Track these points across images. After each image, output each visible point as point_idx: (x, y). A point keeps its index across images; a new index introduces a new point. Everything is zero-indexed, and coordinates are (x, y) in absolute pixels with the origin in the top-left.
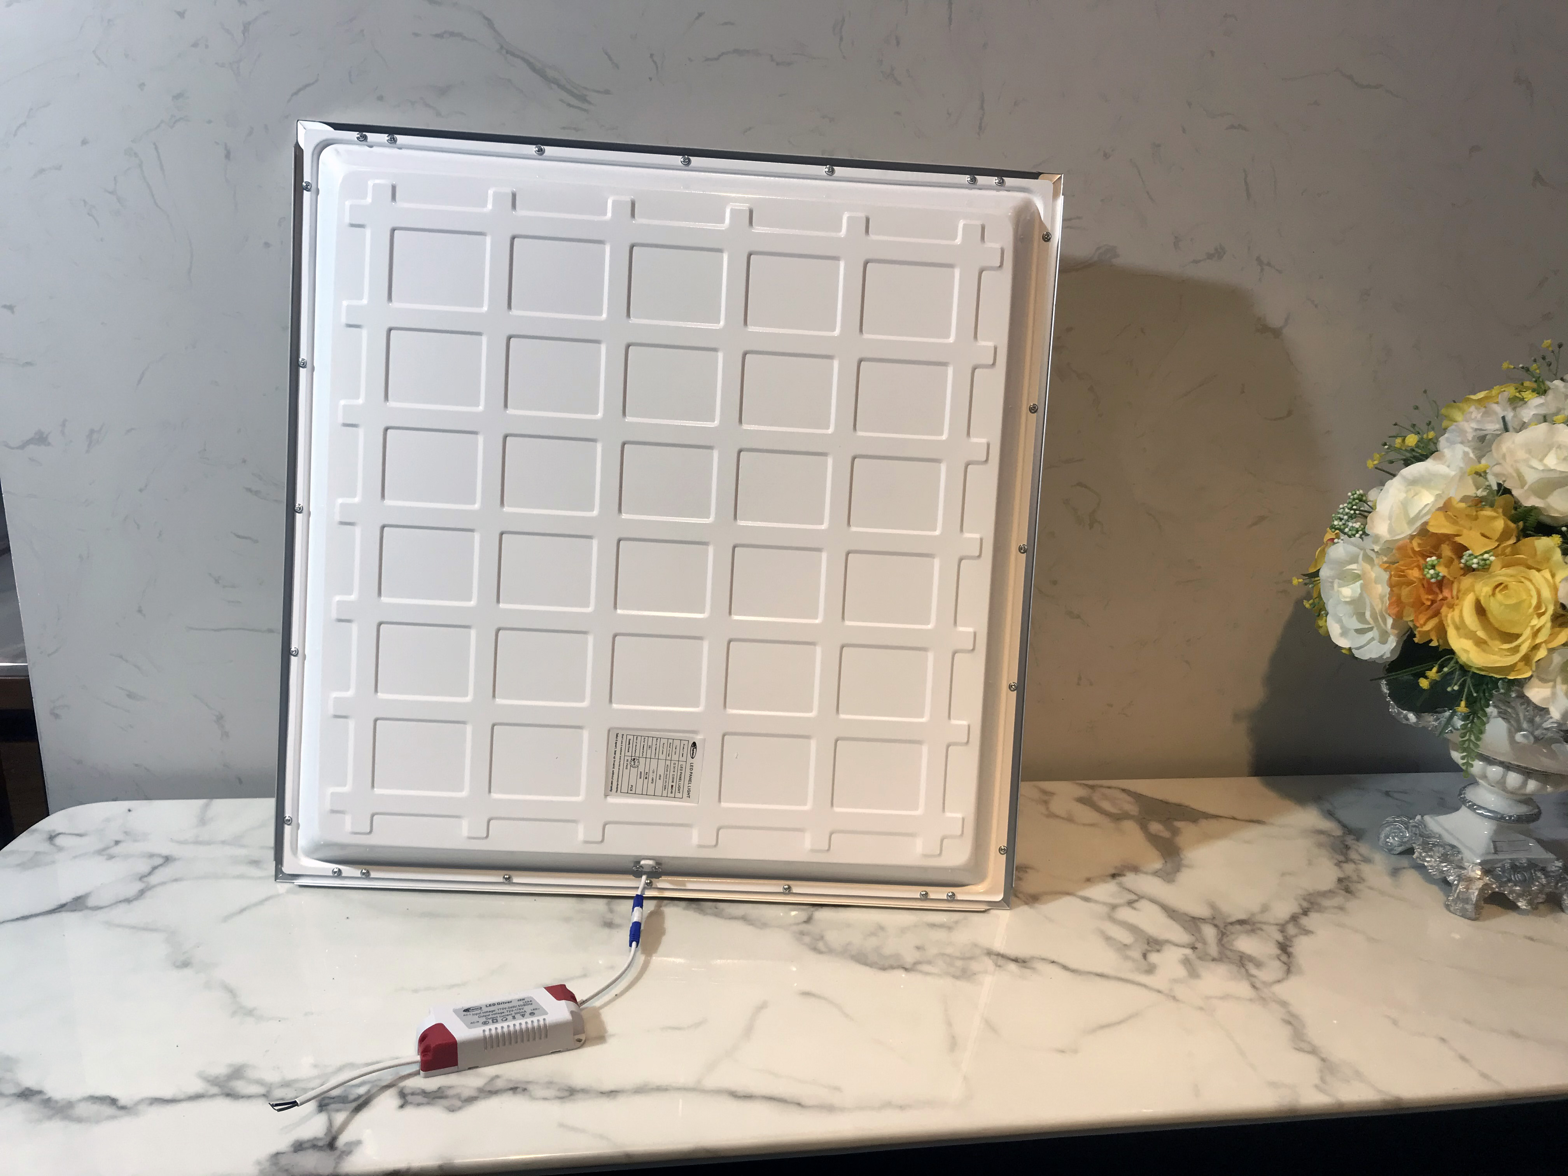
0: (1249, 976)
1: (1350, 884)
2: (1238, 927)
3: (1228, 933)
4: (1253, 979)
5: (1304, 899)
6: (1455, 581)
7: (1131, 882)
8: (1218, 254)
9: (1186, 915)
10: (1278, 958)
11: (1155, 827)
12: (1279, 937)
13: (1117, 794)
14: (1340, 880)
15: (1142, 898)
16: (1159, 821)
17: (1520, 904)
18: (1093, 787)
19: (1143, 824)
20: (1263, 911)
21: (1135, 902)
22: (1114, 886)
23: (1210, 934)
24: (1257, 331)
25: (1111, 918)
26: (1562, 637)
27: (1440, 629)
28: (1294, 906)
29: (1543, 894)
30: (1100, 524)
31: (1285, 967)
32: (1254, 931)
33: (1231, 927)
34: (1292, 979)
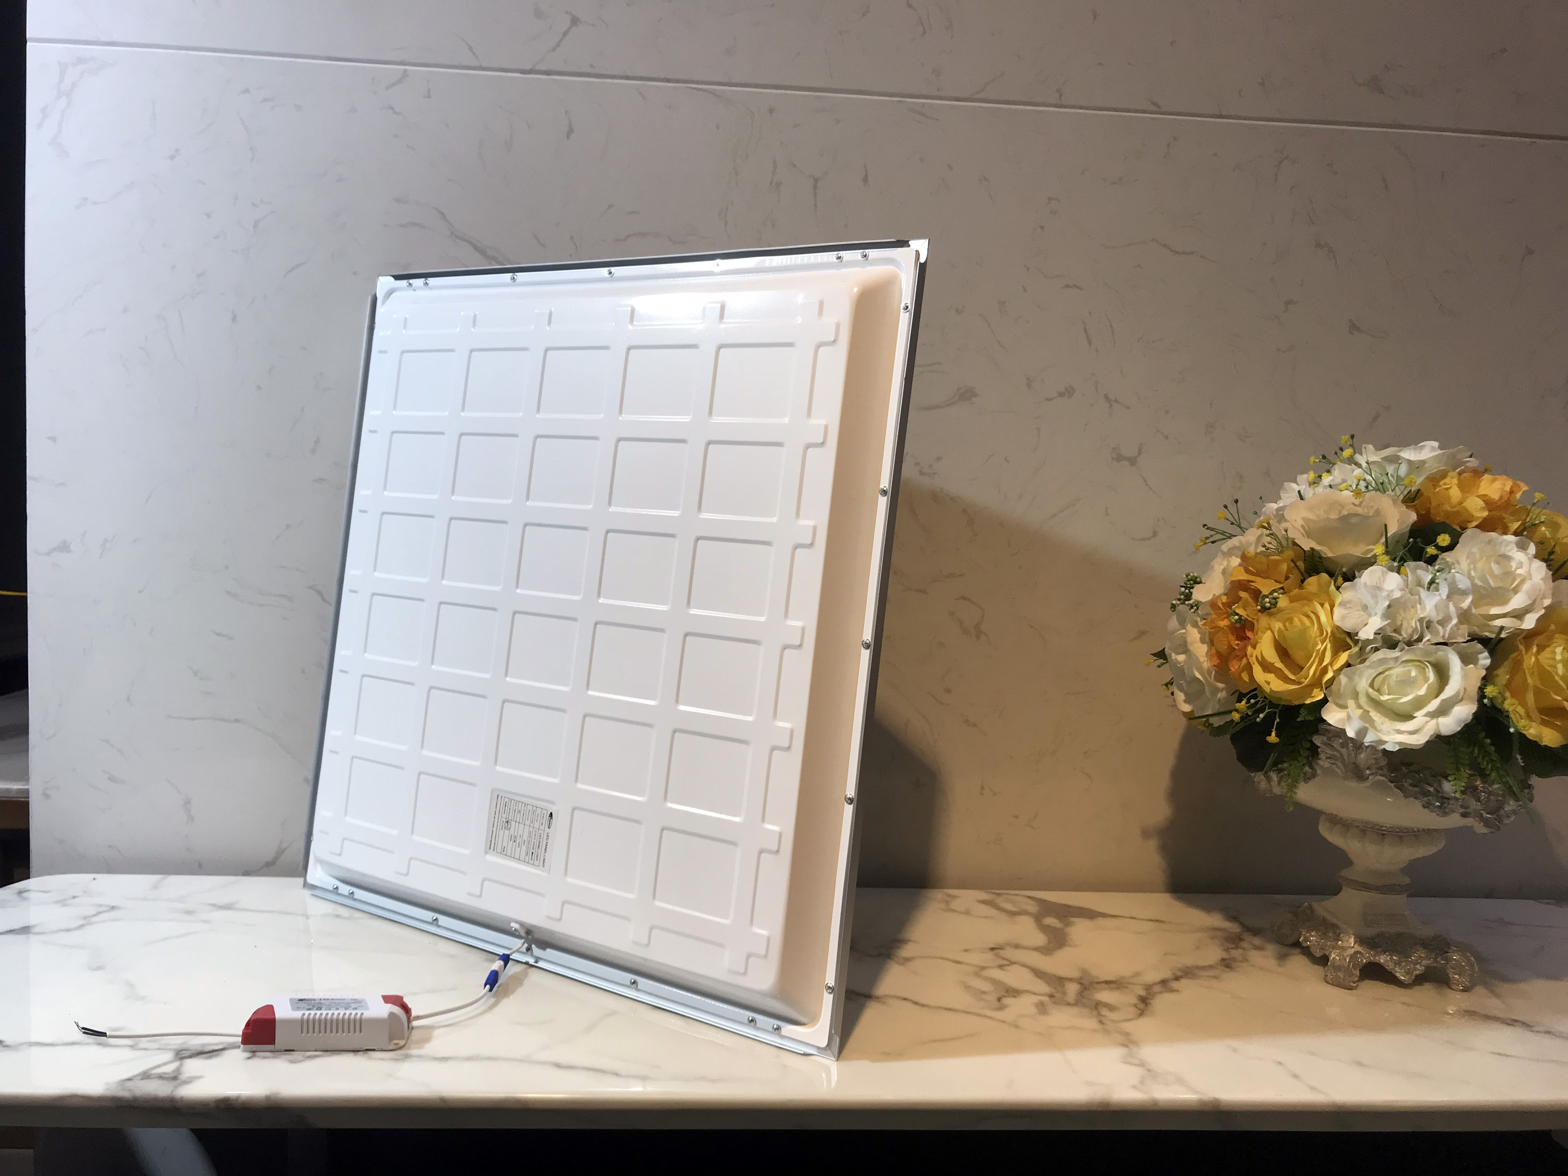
0: (1099, 1014)
1: (1232, 962)
2: (1104, 985)
3: (1091, 989)
4: (1101, 1018)
5: (1180, 970)
6: (1255, 622)
7: (1009, 953)
8: (1068, 392)
9: (1055, 976)
10: (1135, 1006)
11: (1050, 921)
12: (1143, 993)
13: (1022, 899)
14: (1223, 960)
15: (1015, 963)
16: (1055, 917)
17: (1398, 975)
18: (999, 895)
19: (1038, 918)
20: (1134, 976)
21: (1008, 965)
22: (990, 955)
23: (1072, 989)
24: (1113, 459)
25: (977, 975)
26: (1344, 657)
27: (1249, 668)
28: (1167, 974)
29: (1421, 966)
30: (985, 634)
31: (1139, 1012)
32: (1118, 988)
33: (1096, 985)
34: (1143, 1021)
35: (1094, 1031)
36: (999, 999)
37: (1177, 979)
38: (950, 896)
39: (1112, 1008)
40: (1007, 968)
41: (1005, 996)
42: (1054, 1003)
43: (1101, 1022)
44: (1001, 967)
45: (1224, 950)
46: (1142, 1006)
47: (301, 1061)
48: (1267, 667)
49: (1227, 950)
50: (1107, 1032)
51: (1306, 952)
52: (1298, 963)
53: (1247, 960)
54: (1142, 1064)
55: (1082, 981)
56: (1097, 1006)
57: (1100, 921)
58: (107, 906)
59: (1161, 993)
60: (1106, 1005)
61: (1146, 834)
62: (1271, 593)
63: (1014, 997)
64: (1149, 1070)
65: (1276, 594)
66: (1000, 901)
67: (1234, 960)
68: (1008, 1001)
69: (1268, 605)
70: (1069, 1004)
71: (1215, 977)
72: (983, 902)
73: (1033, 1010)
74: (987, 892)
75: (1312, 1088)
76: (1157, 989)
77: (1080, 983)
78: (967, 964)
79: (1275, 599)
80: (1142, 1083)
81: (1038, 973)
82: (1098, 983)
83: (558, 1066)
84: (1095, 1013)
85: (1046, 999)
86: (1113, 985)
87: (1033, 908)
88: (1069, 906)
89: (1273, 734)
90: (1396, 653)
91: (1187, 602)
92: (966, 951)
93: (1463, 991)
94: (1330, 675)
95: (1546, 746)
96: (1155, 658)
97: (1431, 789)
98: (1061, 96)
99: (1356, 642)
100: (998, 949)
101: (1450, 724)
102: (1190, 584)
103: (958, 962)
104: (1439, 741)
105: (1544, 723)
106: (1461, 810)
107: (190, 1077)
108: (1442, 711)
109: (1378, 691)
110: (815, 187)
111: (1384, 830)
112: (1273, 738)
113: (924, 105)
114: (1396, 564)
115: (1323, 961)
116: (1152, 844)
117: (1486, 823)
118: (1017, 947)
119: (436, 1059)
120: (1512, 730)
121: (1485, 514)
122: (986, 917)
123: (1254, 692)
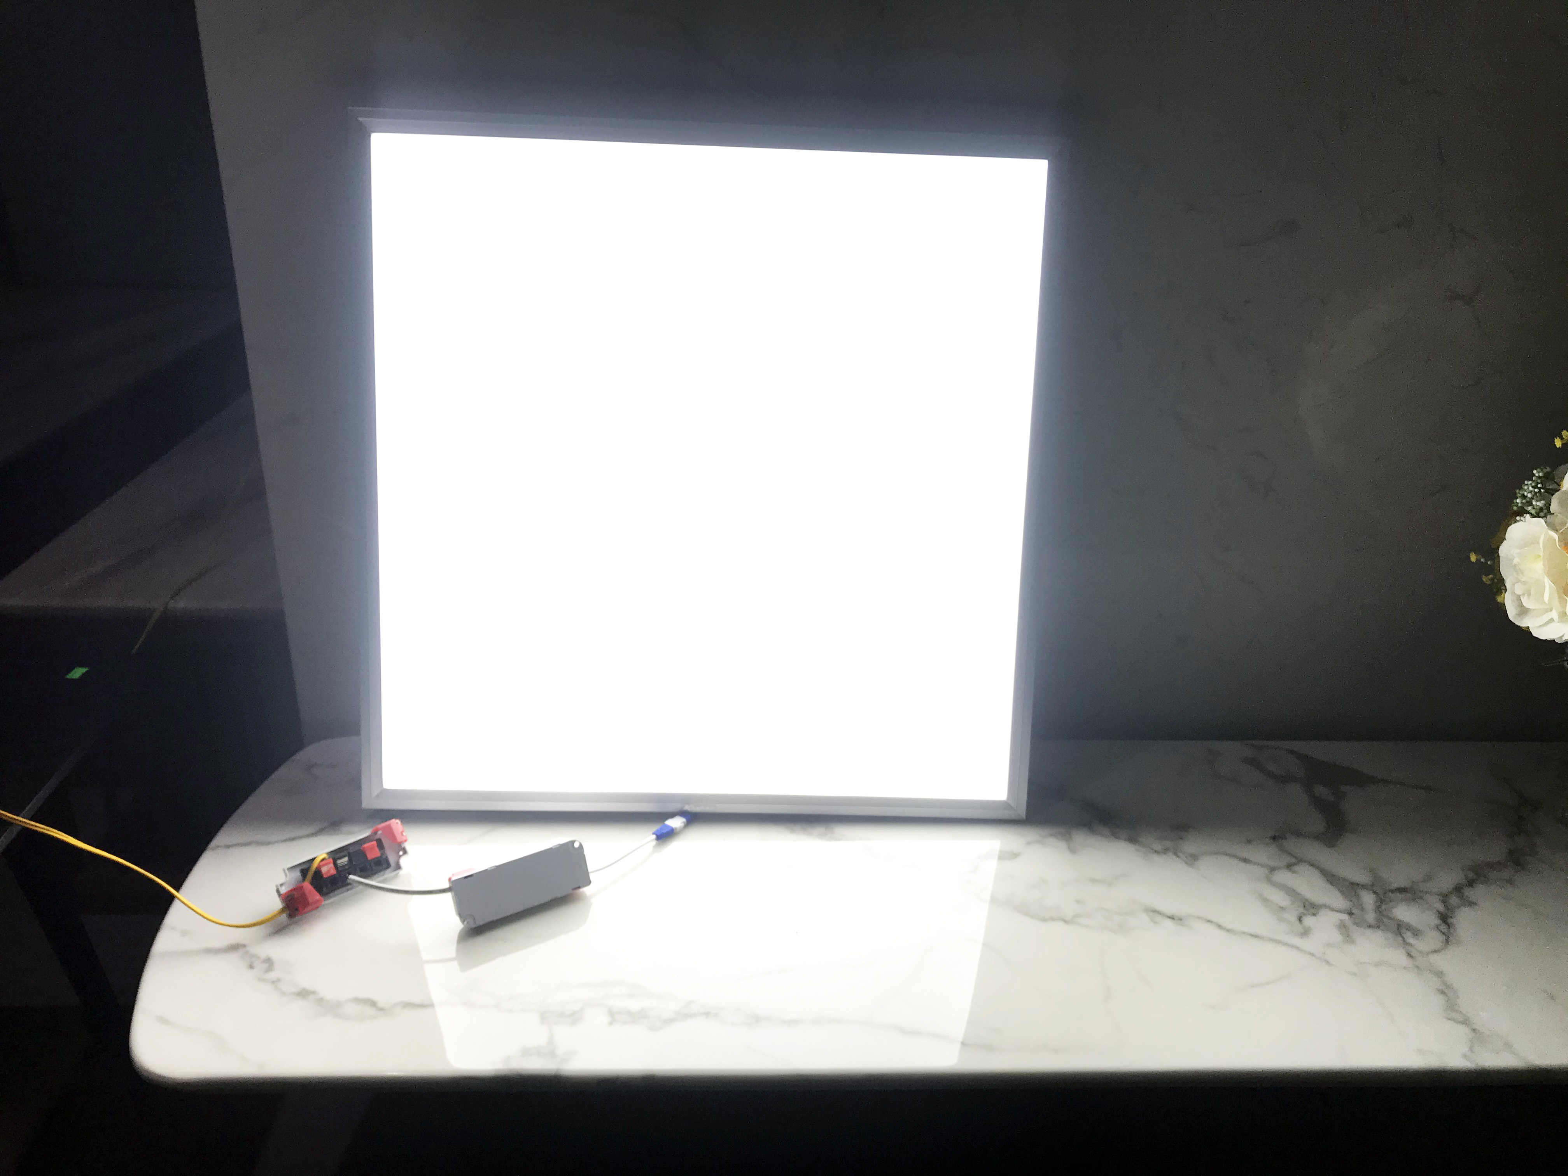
1: (1520, 856)
2: (1398, 895)
3: (1388, 900)
4: (1410, 949)
5: (1471, 871)
7: (1290, 841)
8: (1407, 222)
9: (1346, 880)
10: (1437, 927)
11: (1320, 790)
12: (1441, 907)
13: (1284, 755)
14: (1510, 852)
15: (1302, 861)
16: (1326, 784)
18: (1260, 748)
19: (1308, 787)
20: (1424, 879)
21: (1294, 864)
22: (1273, 847)
23: (1368, 900)
24: (1446, 297)
25: (1269, 880)
28: (1459, 877)
30: (1274, 491)
31: (1444, 938)
32: (1414, 900)
33: (1392, 897)
34: (1452, 951)
35: (1405, 968)
36: (1300, 919)
37: (1471, 883)
39: (1416, 933)
40: (1296, 868)
41: (1305, 915)
42: (1357, 924)
43: (1409, 955)
44: (1289, 866)
46: (1444, 928)
49: (1510, 837)
50: (1418, 969)
53: (1535, 853)
54: (1466, 1022)
55: (1376, 889)
56: (1400, 929)
57: (1371, 789)
59: (1459, 907)
60: (1409, 928)
63: (1314, 915)
64: (1474, 1030)
66: (1264, 760)
67: (1520, 851)
68: (1309, 921)
70: (1370, 926)
71: (1509, 881)
72: (1247, 761)
73: (1337, 936)
74: (1248, 745)
76: (1454, 900)
77: (1375, 892)
78: (1255, 863)
80: (1471, 1049)
81: (1330, 878)
82: (1392, 891)
84: (1400, 938)
85: (1345, 917)
86: (1409, 895)
87: (1299, 769)
88: (1334, 766)
92: (1249, 841)
100: (1279, 837)
103: (1245, 861)
122: (1256, 786)
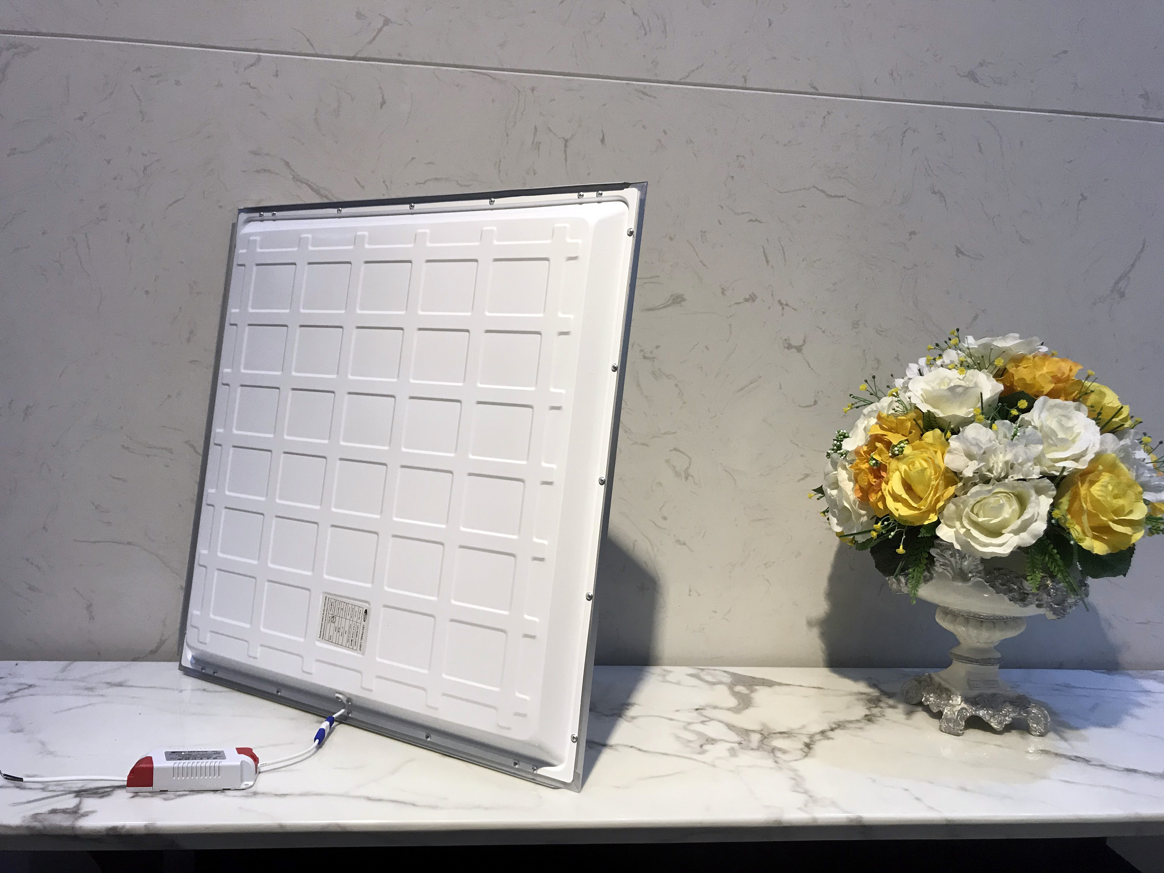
0: (775, 756)
1: (873, 718)
2: (778, 735)
3: (769, 738)
4: (776, 759)
5: (835, 723)
6: (887, 464)
7: (709, 713)
8: (752, 298)
9: (743, 728)
10: (801, 750)
11: (740, 689)
12: (807, 740)
13: (720, 673)
14: (866, 716)
15: (713, 720)
16: (744, 686)
17: (992, 724)
18: (702, 670)
19: (731, 687)
20: (801, 728)
21: (708, 721)
22: (695, 714)
23: (755, 738)
24: (785, 347)
25: (685, 728)
26: (952, 490)
27: (883, 498)
28: (825, 727)
29: (1009, 717)
30: (692, 476)
31: (804, 754)
32: (788, 737)
33: (773, 735)
34: (807, 760)
35: (771, 768)
36: (701, 746)
37: (832, 730)
38: (665, 670)
39: (784, 752)
40: (706, 723)
41: (706, 744)
42: (742, 748)
43: (776, 762)
44: (703, 722)
45: (867, 708)
46: (806, 750)
47: (172, 799)
48: (896, 498)
49: (869, 709)
50: (780, 769)
51: (927, 709)
52: (921, 716)
53: (884, 716)
54: (806, 792)
55: (762, 732)
56: (773, 750)
57: (776, 688)
58: (25, 684)
59: (820, 740)
60: (780, 750)
61: (810, 624)
62: (899, 444)
63: (712, 744)
64: (811, 796)
65: (902, 445)
66: (703, 675)
67: (874, 715)
68: (707, 747)
69: (897, 452)
70: (752, 749)
71: (861, 728)
72: (691, 675)
73: (727, 754)
74: (694, 668)
75: (931, 808)
76: (818, 737)
77: (761, 734)
78: (679, 721)
79: (902, 447)
80: (805, 805)
81: (731, 727)
82: (774, 733)
83: (369, 799)
84: (772, 755)
85: (736, 746)
86: (786, 735)
87: (727, 679)
88: (755, 678)
89: (901, 547)
90: (989, 487)
91: (838, 452)
92: (677, 711)
93: (1039, 736)
94: (941, 504)
95: (1097, 555)
96: (816, 493)
97: (1016, 587)
98: (745, 81)
99: (961, 479)
100: (701, 709)
101: (1027, 539)
102: (841, 438)
103: (671, 719)
104: (1020, 551)
105: (1095, 538)
106: (1037, 602)
107: (87, 812)
108: (1023, 528)
109: (977, 515)
110: (566, 146)
111: (983, 618)
112: (901, 550)
113: (645, 86)
114: (989, 422)
115: (938, 715)
116: (815, 632)
117: (1055, 612)
118: (715, 707)
119: (276, 795)
120: (1072, 542)
121: (1052, 386)
122: (693, 686)
123: (888, 516)
